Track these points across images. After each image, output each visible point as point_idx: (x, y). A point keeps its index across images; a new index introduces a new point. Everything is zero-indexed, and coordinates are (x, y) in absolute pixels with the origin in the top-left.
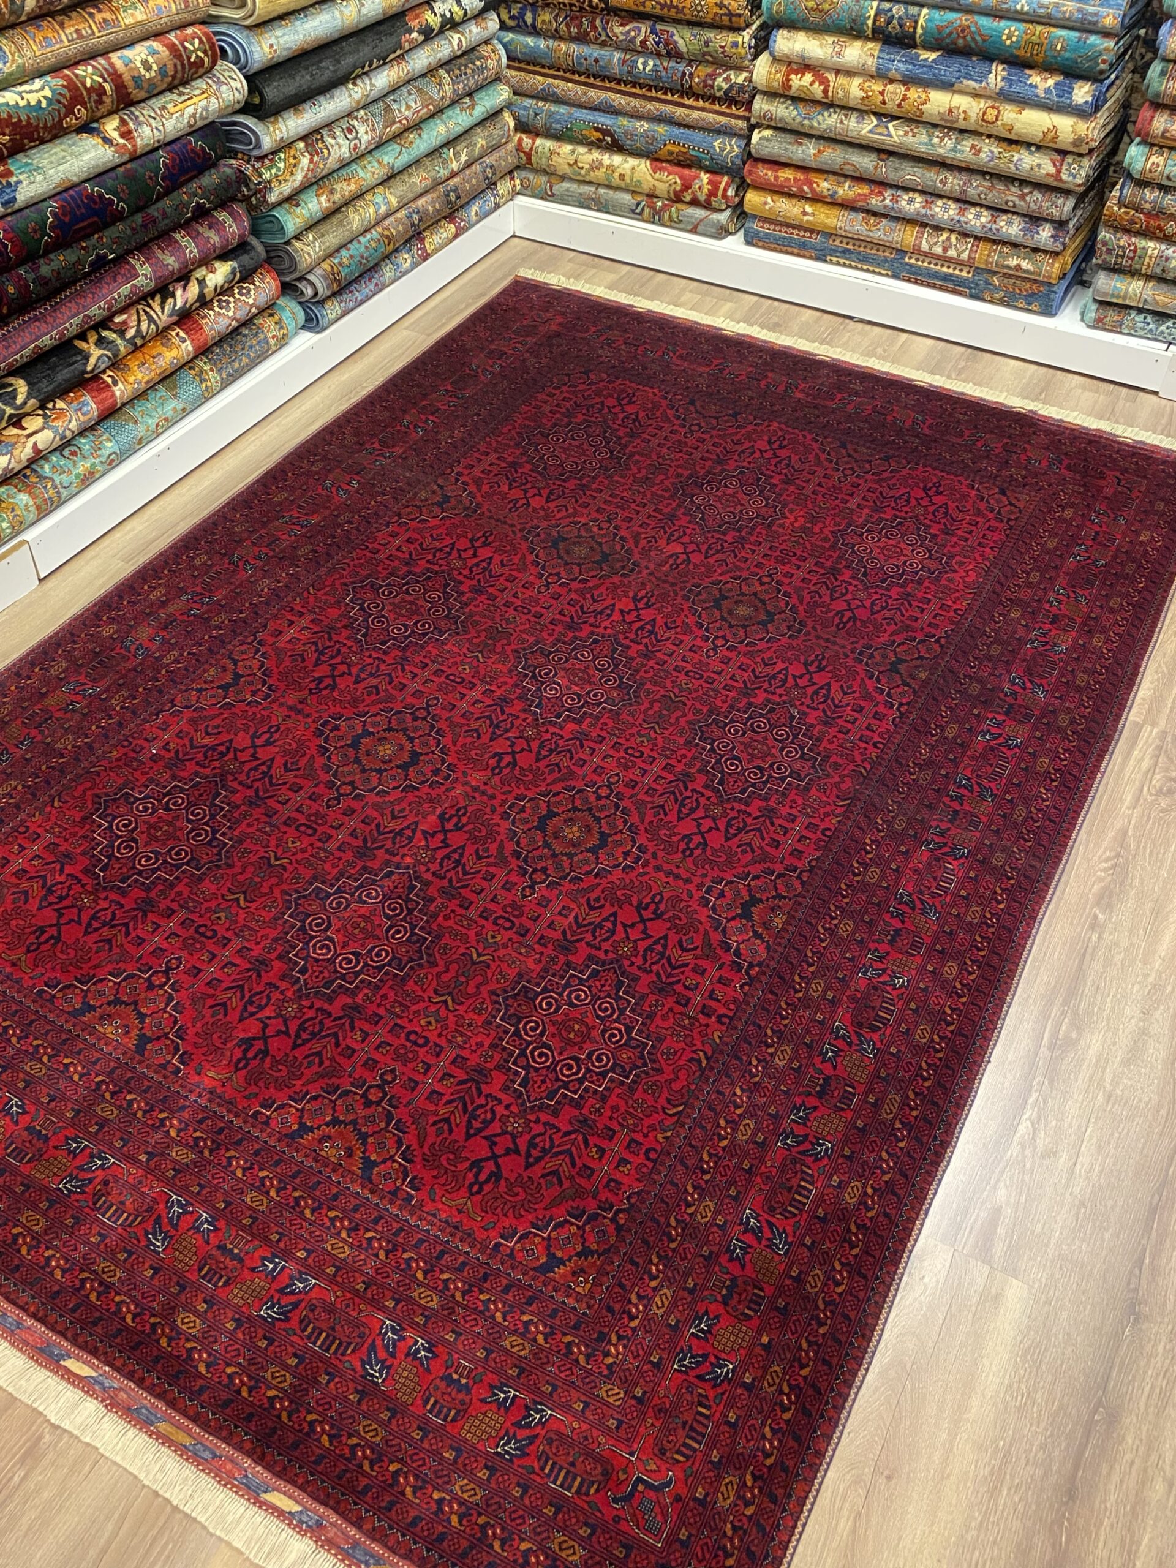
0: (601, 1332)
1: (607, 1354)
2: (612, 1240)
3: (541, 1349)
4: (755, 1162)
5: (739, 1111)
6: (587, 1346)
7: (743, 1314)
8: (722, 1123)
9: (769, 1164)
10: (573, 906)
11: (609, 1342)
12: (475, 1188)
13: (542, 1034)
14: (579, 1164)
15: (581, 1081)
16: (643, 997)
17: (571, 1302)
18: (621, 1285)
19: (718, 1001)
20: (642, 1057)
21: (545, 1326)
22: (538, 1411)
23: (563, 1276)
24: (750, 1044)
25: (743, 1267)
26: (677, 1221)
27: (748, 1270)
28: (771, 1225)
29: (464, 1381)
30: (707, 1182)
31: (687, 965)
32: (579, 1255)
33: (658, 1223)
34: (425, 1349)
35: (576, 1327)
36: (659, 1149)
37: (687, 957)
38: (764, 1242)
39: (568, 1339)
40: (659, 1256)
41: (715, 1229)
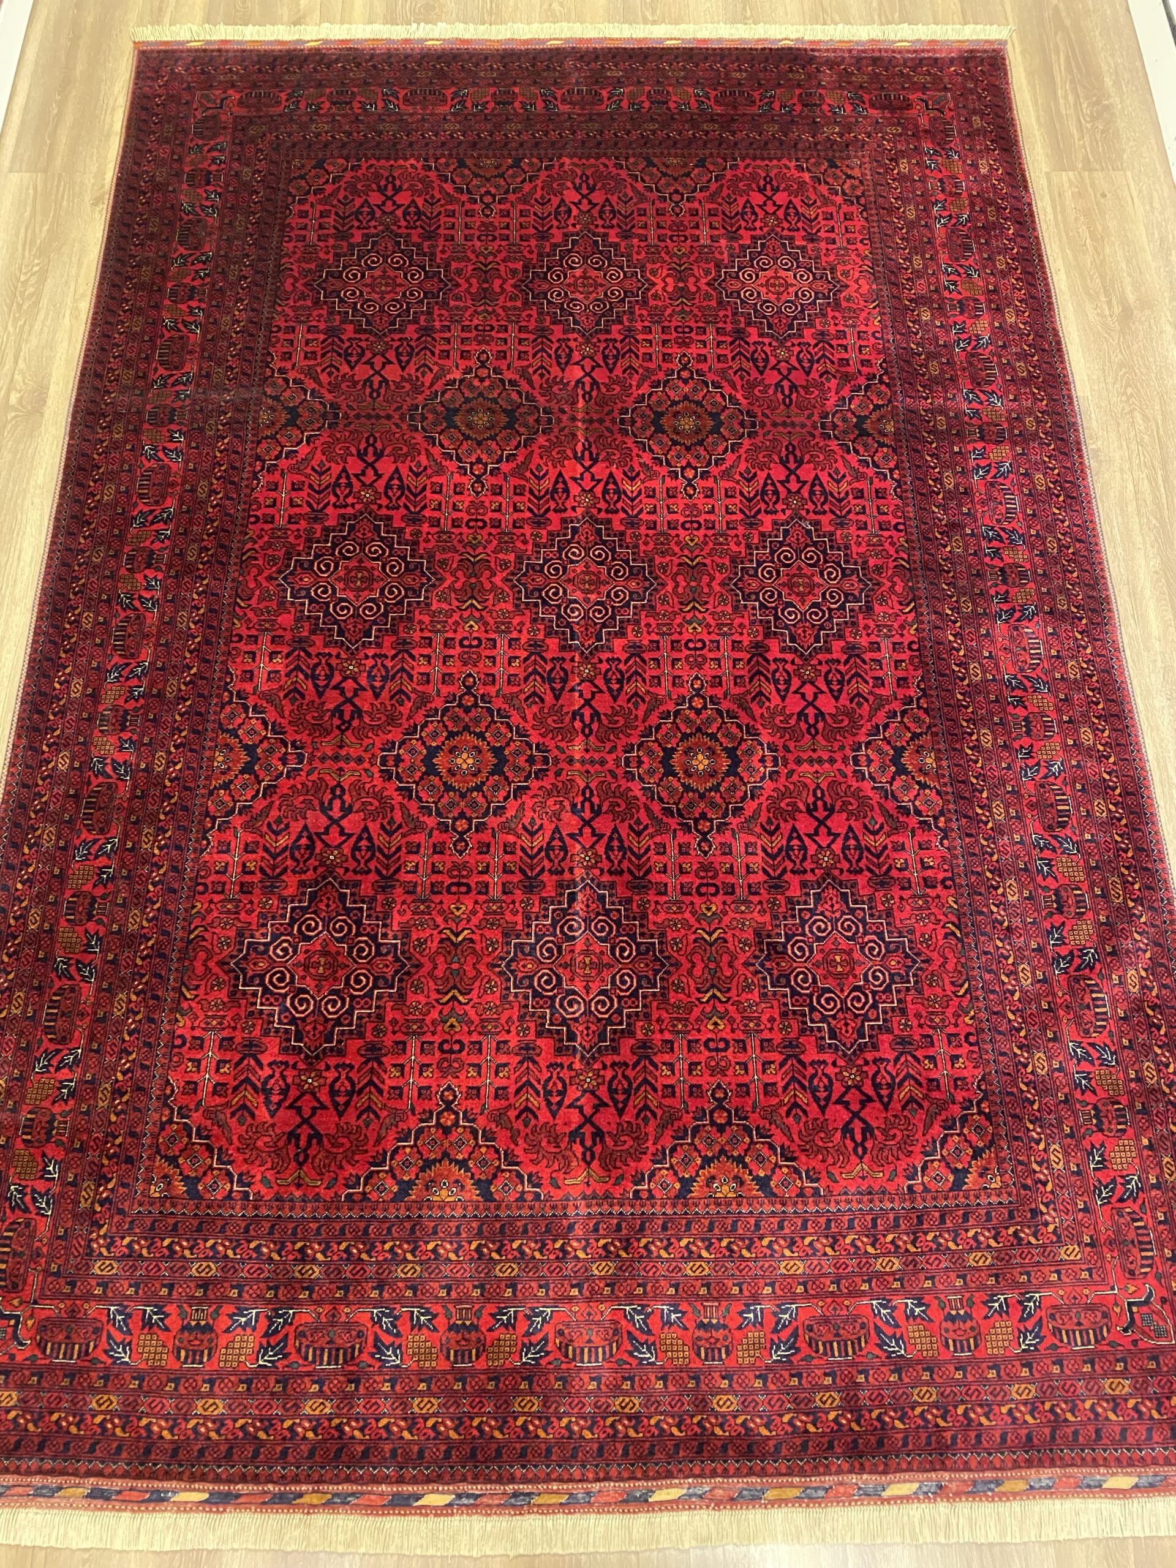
0: (1031, 1210)
1: (1046, 1224)
2: (990, 1129)
3: (997, 1250)
4: (1050, 999)
5: (1011, 961)
6: (1029, 1227)
7: (1118, 1131)
8: (1004, 978)
9: (1060, 994)
10: (753, 839)
11: (1042, 1213)
12: (860, 1150)
13: (815, 981)
14: (924, 1082)
15: (875, 1006)
16: (871, 899)
17: (994, 1200)
18: (1021, 1163)
19: (932, 867)
20: (907, 956)
21: (989, 1230)
22: (1029, 1300)
23: (975, 1182)
24: (980, 894)
25: (1094, 1092)
26: (1026, 1084)
27: (1101, 1094)
28: (1093, 1045)
29: (962, 1312)
30: (1025, 1037)
31: (885, 848)
32: (974, 1157)
33: (1012, 1094)
34: (917, 1306)
35: (1011, 1216)
36: (973, 1030)
37: (882, 839)
38: (1096, 1063)
39: (1011, 1230)
40: (1031, 1122)
41: (1056, 1074)
